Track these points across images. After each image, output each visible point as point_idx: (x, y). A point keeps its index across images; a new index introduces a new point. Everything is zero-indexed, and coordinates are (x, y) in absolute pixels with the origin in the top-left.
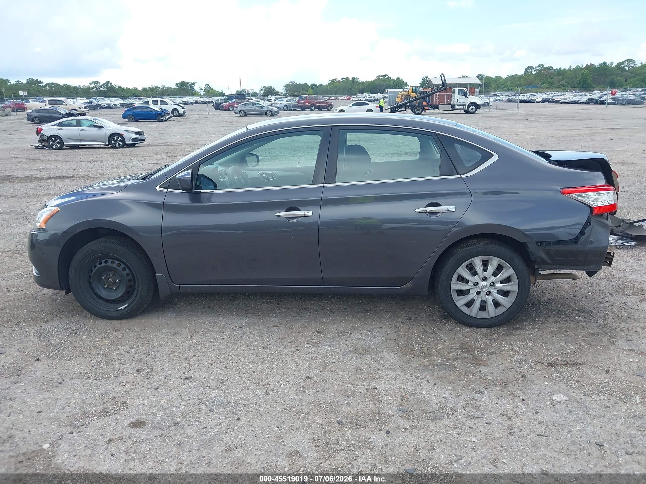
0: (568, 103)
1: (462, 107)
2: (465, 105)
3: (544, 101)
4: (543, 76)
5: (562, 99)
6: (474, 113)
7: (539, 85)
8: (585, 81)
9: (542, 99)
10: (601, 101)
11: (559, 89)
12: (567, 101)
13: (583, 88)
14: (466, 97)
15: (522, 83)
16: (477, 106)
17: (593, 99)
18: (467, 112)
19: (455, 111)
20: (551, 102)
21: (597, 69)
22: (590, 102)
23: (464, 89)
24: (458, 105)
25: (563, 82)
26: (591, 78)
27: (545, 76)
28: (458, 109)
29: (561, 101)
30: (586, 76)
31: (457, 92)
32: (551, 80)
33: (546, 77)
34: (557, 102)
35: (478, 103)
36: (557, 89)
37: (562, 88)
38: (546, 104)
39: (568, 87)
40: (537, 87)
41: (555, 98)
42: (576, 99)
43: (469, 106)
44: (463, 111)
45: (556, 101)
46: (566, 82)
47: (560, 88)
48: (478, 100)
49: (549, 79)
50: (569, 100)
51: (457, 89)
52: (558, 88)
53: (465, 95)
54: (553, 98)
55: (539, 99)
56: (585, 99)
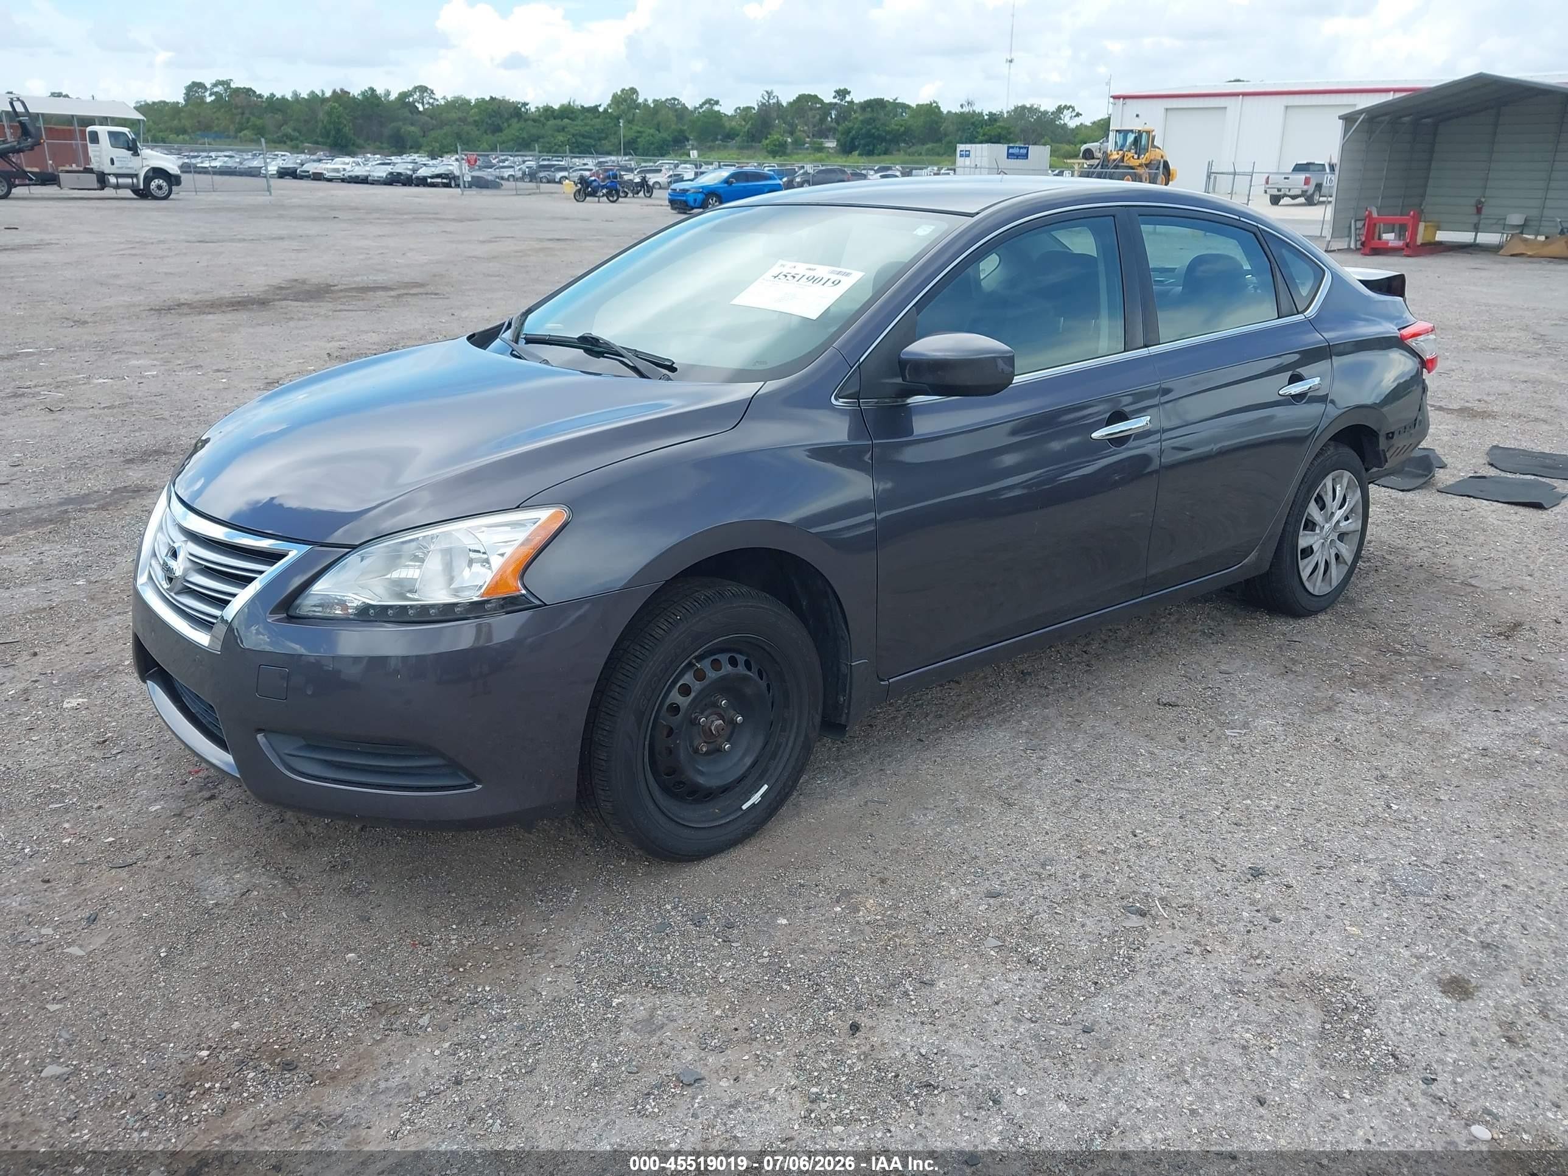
0: (343, 180)
1: (129, 181)
2: (136, 176)
3: (283, 173)
4: (234, 111)
5: (327, 170)
6: (166, 198)
7: (232, 133)
8: (338, 131)
9: (276, 168)
10: (417, 178)
11: (282, 145)
12: (340, 175)
13: (336, 146)
14: (136, 153)
15: (187, 123)
16: (173, 180)
17: (399, 174)
18: (143, 194)
19: (108, 192)
20: (302, 178)
21: (358, 105)
22: (394, 180)
23: (126, 130)
24: (117, 176)
25: (288, 129)
26: (351, 124)
27: (240, 110)
28: (117, 187)
29: (328, 175)
30: (339, 117)
31: (104, 139)
32: (259, 122)
33: (243, 114)
34: (318, 177)
35: (171, 172)
36: (277, 145)
37: (289, 143)
38: (288, 182)
39: (302, 142)
40: (228, 137)
41: (312, 168)
42: (360, 171)
43: (148, 179)
44: (128, 193)
45: (314, 174)
46: (295, 130)
47: (285, 143)
48: (170, 163)
49: (253, 119)
50: (347, 175)
51: (102, 130)
52: (280, 142)
53: (133, 149)
54: (305, 167)
55: (273, 168)
56: (382, 172)
